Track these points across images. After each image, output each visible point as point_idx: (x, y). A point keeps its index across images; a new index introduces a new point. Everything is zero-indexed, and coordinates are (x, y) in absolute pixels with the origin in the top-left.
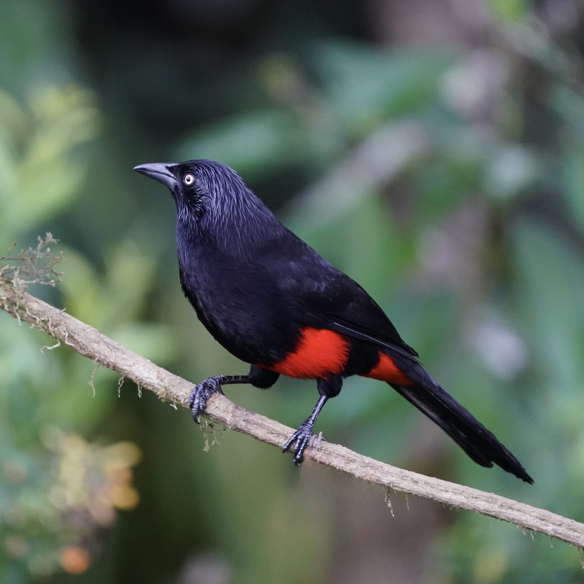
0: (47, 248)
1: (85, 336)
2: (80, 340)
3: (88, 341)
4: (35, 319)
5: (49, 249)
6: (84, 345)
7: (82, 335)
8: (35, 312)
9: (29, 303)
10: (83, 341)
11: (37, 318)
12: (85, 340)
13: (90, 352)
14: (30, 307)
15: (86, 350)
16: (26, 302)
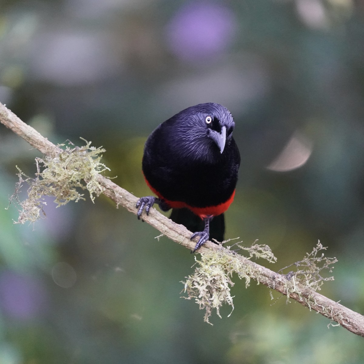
0: (322, 254)
1: (357, 320)
2: (354, 323)
3: (359, 323)
4: (321, 307)
5: (323, 254)
6: (357, 326)
7: (355, 319)
8: (321, 303)
9: (316, 297)
10: (356, 323)
11: (322, 307)
12: (357, 322)
13: (361, 331)
14: (318, 299)
15: (358, 329)
16: (315, 296)
